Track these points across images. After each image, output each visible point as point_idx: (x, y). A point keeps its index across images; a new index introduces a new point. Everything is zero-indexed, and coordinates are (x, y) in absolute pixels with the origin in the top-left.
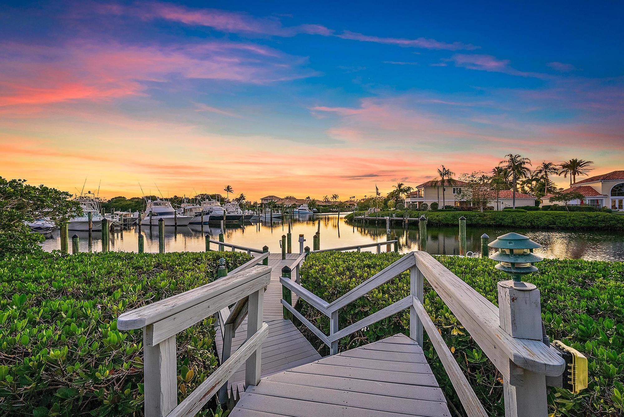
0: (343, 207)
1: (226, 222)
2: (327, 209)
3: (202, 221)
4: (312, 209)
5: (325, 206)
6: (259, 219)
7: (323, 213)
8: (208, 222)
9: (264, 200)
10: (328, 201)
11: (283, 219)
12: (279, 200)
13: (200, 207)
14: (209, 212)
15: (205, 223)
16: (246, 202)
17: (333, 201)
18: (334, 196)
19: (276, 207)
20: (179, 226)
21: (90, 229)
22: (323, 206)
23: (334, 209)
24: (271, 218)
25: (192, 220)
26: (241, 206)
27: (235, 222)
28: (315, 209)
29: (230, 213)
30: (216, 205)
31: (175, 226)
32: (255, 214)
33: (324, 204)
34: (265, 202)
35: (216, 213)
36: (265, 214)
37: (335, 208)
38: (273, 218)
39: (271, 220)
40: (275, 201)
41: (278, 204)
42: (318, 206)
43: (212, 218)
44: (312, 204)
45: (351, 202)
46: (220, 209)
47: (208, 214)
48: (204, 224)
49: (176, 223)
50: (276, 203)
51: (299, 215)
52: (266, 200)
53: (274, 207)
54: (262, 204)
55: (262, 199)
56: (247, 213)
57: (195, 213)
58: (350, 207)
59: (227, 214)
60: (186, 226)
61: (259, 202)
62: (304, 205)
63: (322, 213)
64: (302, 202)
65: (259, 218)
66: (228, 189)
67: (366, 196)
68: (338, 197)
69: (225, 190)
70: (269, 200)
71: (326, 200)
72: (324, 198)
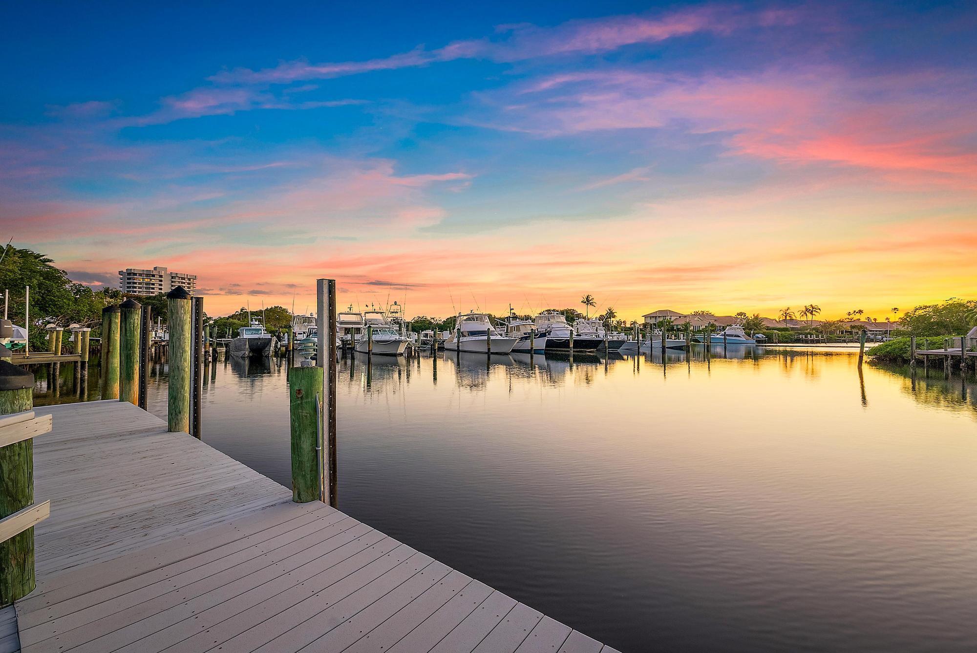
0: (831, 333)
1: (573, 351)
2: (791, 335)
3: (532, 348)
4: (754, 334)
5: (785, 330)
6: (639, 348)
7: (780, 343)
8: (543, 350)
9: (649, 318)
10: (792, 320)
11: (688, 352)
12: (680, 317)
13: (532, 323)
14: (546, 333)
15: (538, 352)
16: (618, 322)
17: (804, 318)
18: (807, 309)
19: (672, 329)
20: (492, 353)
21: (369, 351)
22: (779, 329)
23: (809, 336)
24: (664, 348)
25: (516, 345)
26: (606, 326)
27: (590, 352)
28: (760, 336)
29: (580, 335)
30: (559, 320)
31: (489, 353)
32: (631, 339)
33: (783, 326)
34: (652, 321)
35: (558, 335)
36: (651, 341)
37: (811, 334)
38: (667, 348)
39: (664, 352)
40: (670, 319)
41: (677, 325)
42: (768, 328)
43: (550, 343)
44: (752, 326)
45: (851, 322)
46: (565, 328)
47: (543, 335)
48: (534, 354)
49: (489, 349)
50: (672, 322)
51: (725, 344)
52: (653, 317)
53: (668, 330)
54: (645, 325)
55: (646, 317)
56: (615, 337)
57: (525, 334)
58: (851, 333)
59: (575, 337)
60: (506, 354)
61: (641, 321)
62: (734, 326)
63: (778, 343)
64: (729, 321)
65: (639, 346)
66: (588, 301)
67: (895, 309)
68: (818, 311)
69: (582, 302)
70: (659, 317)
71: (788, 318)
72: (782, 312)
